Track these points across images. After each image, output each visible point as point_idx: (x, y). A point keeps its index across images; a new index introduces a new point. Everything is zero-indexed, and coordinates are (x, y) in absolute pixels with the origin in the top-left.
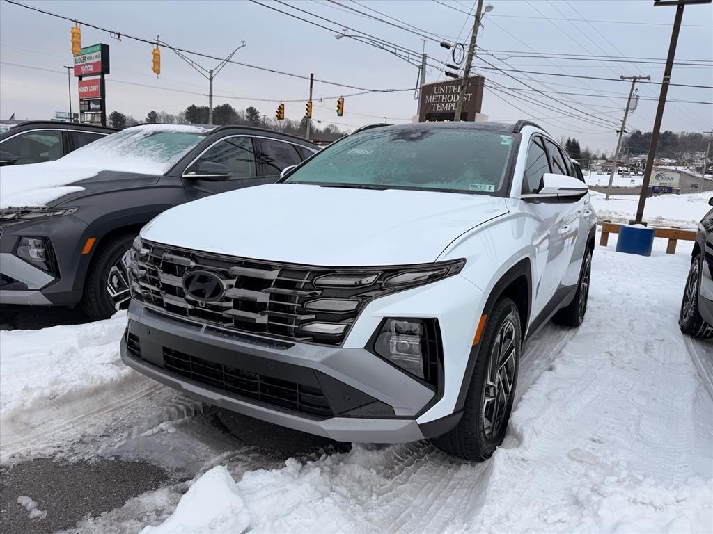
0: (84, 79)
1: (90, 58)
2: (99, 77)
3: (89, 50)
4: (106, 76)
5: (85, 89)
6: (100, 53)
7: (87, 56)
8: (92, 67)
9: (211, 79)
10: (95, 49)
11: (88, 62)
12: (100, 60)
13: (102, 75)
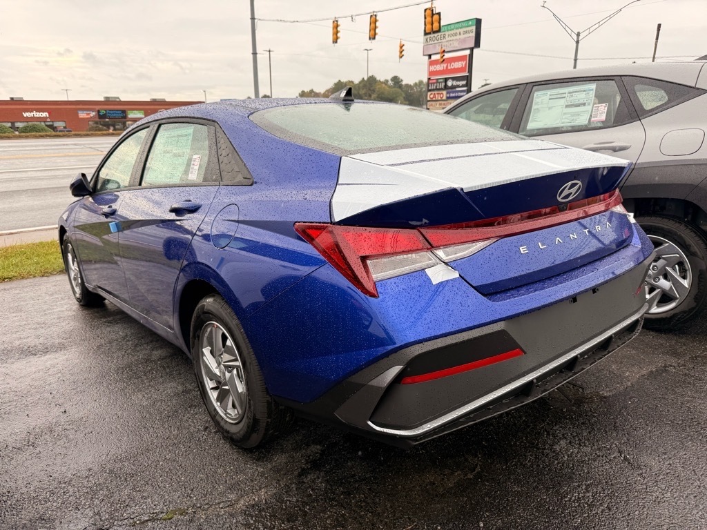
0: (433, 58)
1: (453, 35)
3: (452, 27)
4: (475, 51)
5: (440, 67)
6: (474, 28)
7: (447, 33)
9: (577, 42)
10: (465, 24)
12: (472, 35)
13: (472, 49)
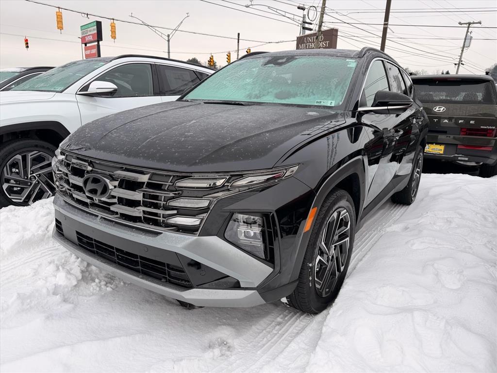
0: (88, 45)
1: (90, 31)
2: (96, 43)
3: (90, 25)
4: (100, 42)
5: (88, 52)
6: (96, 27)
7: (88, 29)
8: (91, 36)
9: (169, 41)
10: (92, 24)
11: (89, 33)
12: (96, 32)
13: (98, 42)
